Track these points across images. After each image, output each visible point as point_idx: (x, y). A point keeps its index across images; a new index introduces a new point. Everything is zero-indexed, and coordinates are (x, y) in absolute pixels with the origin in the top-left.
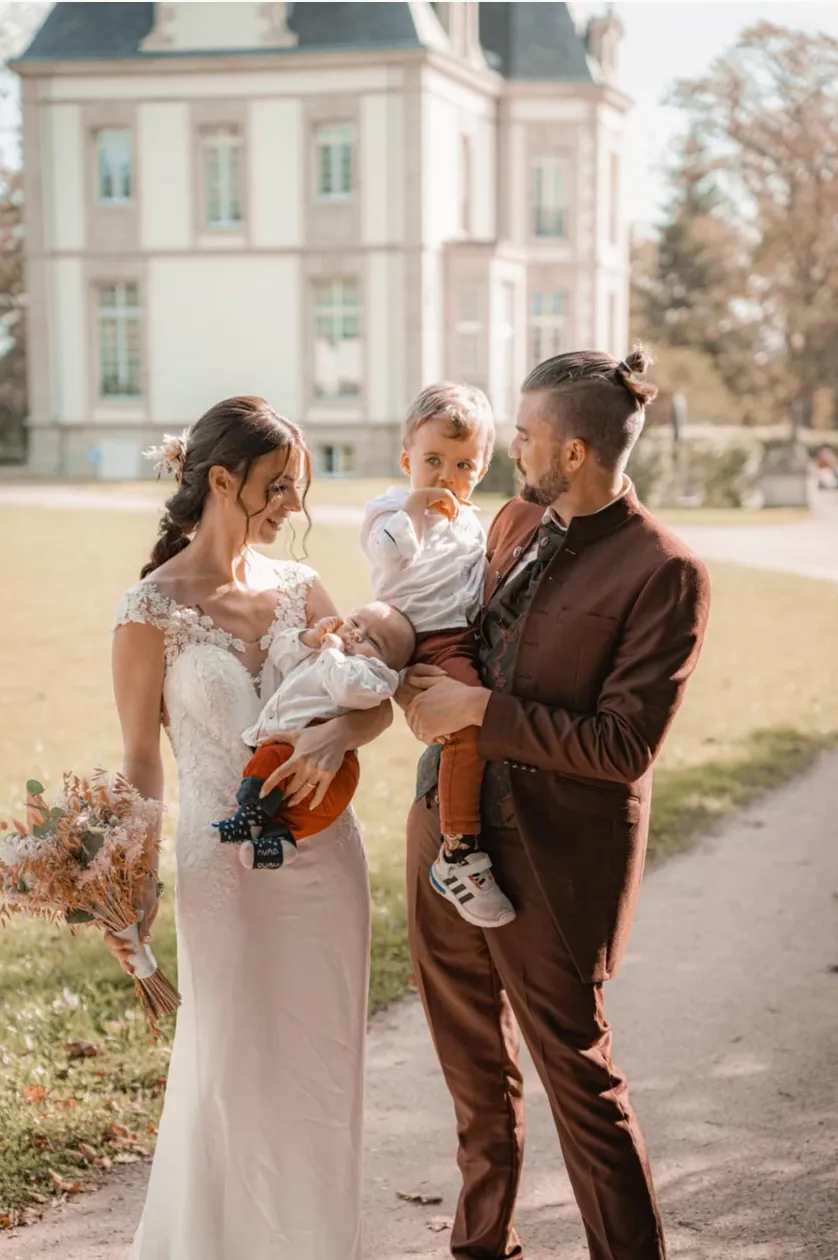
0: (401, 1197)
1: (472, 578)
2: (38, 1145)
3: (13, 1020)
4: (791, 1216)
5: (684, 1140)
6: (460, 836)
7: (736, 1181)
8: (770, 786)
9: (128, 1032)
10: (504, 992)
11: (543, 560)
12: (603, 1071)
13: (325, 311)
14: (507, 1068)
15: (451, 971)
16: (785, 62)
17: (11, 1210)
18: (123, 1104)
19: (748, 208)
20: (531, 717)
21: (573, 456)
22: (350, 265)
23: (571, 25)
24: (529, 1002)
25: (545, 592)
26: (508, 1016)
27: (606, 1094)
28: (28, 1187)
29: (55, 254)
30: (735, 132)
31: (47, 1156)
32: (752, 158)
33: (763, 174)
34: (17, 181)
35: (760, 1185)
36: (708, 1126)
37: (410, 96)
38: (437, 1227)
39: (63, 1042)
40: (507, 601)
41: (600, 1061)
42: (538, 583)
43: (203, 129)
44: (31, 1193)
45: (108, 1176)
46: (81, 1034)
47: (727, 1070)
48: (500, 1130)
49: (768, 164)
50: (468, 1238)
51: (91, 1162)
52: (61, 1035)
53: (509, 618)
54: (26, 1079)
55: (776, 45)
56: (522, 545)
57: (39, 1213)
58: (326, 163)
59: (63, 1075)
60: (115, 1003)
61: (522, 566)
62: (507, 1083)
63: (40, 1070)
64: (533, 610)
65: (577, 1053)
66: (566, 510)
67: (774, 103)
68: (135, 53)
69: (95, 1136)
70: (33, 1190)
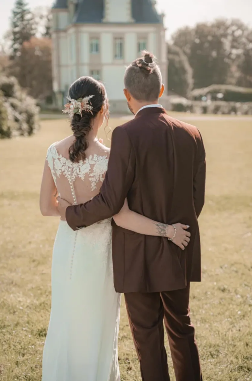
68: (101, 22)
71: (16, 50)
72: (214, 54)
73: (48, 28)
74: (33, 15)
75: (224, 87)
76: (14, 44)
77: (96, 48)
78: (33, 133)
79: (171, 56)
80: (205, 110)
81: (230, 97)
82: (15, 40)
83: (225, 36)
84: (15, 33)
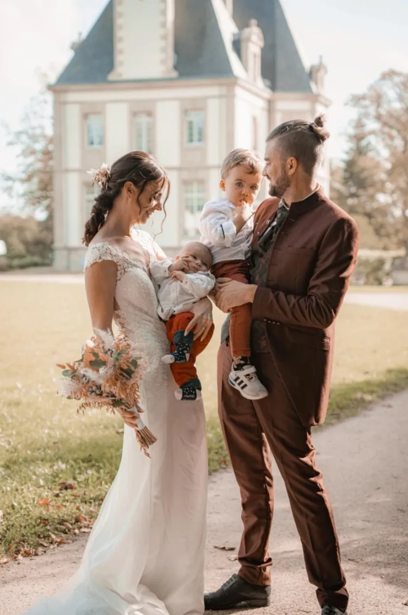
0: (216, 547)
1: (248, 239)
2: (45, 523)
3: (35, 474)
4: (402, 557)
5: (352, 527)
6: (240, 357)
7: (376, 543)
8: (396, 391)
9: (88, 479)
10: (264, 434)
11: (279, 224)
12: (311, 468)
13: (189, 195)
14: (265, 472)
15: (239, 425)
16: (402, 87)
17: (31, 548)
18: (84, 508)
19: (385, 153)
20: (277, 297)
21: (291, 167)
22: (201, 175)
23: (303, 68)
24: (275, 435)
25: (280, 239)
26: (265, 446)
27: (312, 479)
28: (40, 540)
29: (67, 171)
30: (378, 117)
31: (48, 527)
32: (386, 129)
33: (392, 138)
34: (51, 141)
35: (388, 545)
36: (363, 522)
37: (229, 99)
38: (233, 559)
39: (58, 483)
40: (262, 245)
41: (310, 463)
42: (276, 235)
43: (134, 114)
44: (41, 542)
45: (77, 537)
46: (66, 479)
47: (373, 500)
48: (262, 502)
49: (394, 133)
50: (246, 553)
51: (69, 531)
52: (57, 479)
53: (263, 253)
54: (40, 496)
55: (397, 79)
56: (270, 219)
57: (44, 550)
58: (191, 128)
59: (57, 495)
60: (83, 468)
61: (269, 229)
62: (265, 480)
63: (46, 493)
64: (275, 248)
65: (298, 459)
66: (289, 199)
67: (397, 106)
68: (105, 80)
69: (71, 520)
70: (41, 541)
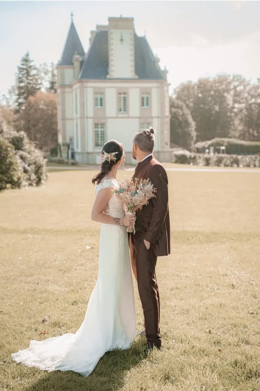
43: (119, 93)
58: (143, 100)
71: (20, 104)
72: (217, 108)
73: (53, 83)
74: (38, 71)
75: (226, 140)
76: (19, 99)
77: (100, 102)
78: (41, 183)
79: (174, 110)
80: (207, 162)
81: (232, 149)
82: (20, 95)
83: (228, 91)
84: (20, 88)
